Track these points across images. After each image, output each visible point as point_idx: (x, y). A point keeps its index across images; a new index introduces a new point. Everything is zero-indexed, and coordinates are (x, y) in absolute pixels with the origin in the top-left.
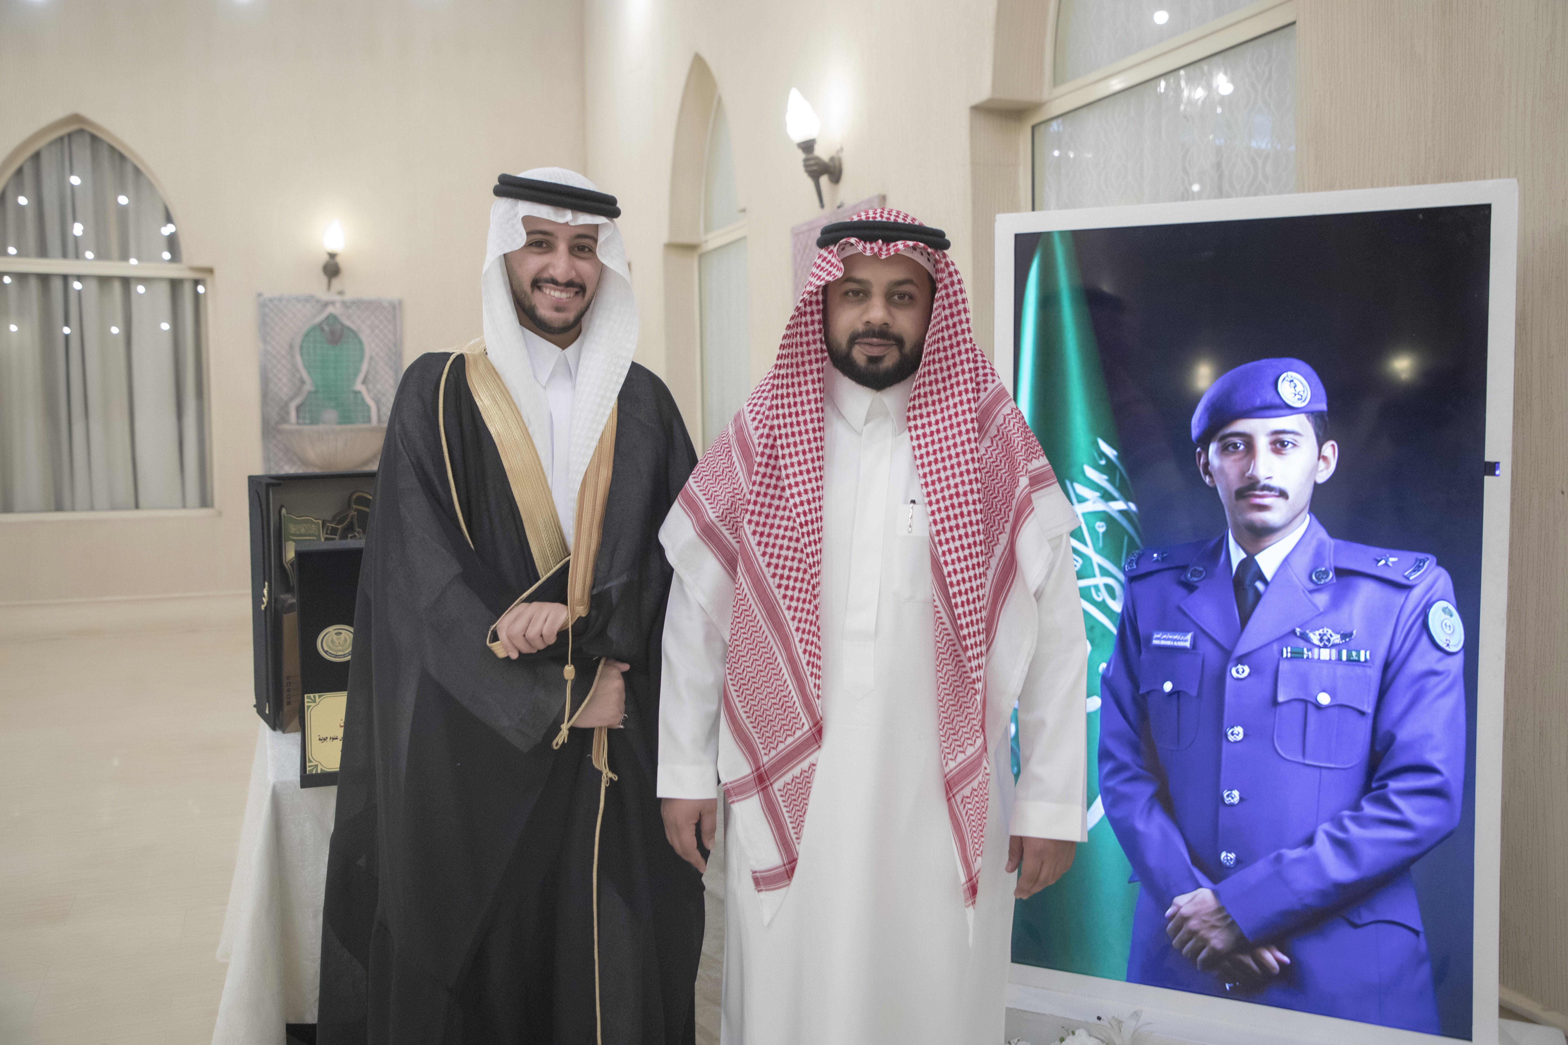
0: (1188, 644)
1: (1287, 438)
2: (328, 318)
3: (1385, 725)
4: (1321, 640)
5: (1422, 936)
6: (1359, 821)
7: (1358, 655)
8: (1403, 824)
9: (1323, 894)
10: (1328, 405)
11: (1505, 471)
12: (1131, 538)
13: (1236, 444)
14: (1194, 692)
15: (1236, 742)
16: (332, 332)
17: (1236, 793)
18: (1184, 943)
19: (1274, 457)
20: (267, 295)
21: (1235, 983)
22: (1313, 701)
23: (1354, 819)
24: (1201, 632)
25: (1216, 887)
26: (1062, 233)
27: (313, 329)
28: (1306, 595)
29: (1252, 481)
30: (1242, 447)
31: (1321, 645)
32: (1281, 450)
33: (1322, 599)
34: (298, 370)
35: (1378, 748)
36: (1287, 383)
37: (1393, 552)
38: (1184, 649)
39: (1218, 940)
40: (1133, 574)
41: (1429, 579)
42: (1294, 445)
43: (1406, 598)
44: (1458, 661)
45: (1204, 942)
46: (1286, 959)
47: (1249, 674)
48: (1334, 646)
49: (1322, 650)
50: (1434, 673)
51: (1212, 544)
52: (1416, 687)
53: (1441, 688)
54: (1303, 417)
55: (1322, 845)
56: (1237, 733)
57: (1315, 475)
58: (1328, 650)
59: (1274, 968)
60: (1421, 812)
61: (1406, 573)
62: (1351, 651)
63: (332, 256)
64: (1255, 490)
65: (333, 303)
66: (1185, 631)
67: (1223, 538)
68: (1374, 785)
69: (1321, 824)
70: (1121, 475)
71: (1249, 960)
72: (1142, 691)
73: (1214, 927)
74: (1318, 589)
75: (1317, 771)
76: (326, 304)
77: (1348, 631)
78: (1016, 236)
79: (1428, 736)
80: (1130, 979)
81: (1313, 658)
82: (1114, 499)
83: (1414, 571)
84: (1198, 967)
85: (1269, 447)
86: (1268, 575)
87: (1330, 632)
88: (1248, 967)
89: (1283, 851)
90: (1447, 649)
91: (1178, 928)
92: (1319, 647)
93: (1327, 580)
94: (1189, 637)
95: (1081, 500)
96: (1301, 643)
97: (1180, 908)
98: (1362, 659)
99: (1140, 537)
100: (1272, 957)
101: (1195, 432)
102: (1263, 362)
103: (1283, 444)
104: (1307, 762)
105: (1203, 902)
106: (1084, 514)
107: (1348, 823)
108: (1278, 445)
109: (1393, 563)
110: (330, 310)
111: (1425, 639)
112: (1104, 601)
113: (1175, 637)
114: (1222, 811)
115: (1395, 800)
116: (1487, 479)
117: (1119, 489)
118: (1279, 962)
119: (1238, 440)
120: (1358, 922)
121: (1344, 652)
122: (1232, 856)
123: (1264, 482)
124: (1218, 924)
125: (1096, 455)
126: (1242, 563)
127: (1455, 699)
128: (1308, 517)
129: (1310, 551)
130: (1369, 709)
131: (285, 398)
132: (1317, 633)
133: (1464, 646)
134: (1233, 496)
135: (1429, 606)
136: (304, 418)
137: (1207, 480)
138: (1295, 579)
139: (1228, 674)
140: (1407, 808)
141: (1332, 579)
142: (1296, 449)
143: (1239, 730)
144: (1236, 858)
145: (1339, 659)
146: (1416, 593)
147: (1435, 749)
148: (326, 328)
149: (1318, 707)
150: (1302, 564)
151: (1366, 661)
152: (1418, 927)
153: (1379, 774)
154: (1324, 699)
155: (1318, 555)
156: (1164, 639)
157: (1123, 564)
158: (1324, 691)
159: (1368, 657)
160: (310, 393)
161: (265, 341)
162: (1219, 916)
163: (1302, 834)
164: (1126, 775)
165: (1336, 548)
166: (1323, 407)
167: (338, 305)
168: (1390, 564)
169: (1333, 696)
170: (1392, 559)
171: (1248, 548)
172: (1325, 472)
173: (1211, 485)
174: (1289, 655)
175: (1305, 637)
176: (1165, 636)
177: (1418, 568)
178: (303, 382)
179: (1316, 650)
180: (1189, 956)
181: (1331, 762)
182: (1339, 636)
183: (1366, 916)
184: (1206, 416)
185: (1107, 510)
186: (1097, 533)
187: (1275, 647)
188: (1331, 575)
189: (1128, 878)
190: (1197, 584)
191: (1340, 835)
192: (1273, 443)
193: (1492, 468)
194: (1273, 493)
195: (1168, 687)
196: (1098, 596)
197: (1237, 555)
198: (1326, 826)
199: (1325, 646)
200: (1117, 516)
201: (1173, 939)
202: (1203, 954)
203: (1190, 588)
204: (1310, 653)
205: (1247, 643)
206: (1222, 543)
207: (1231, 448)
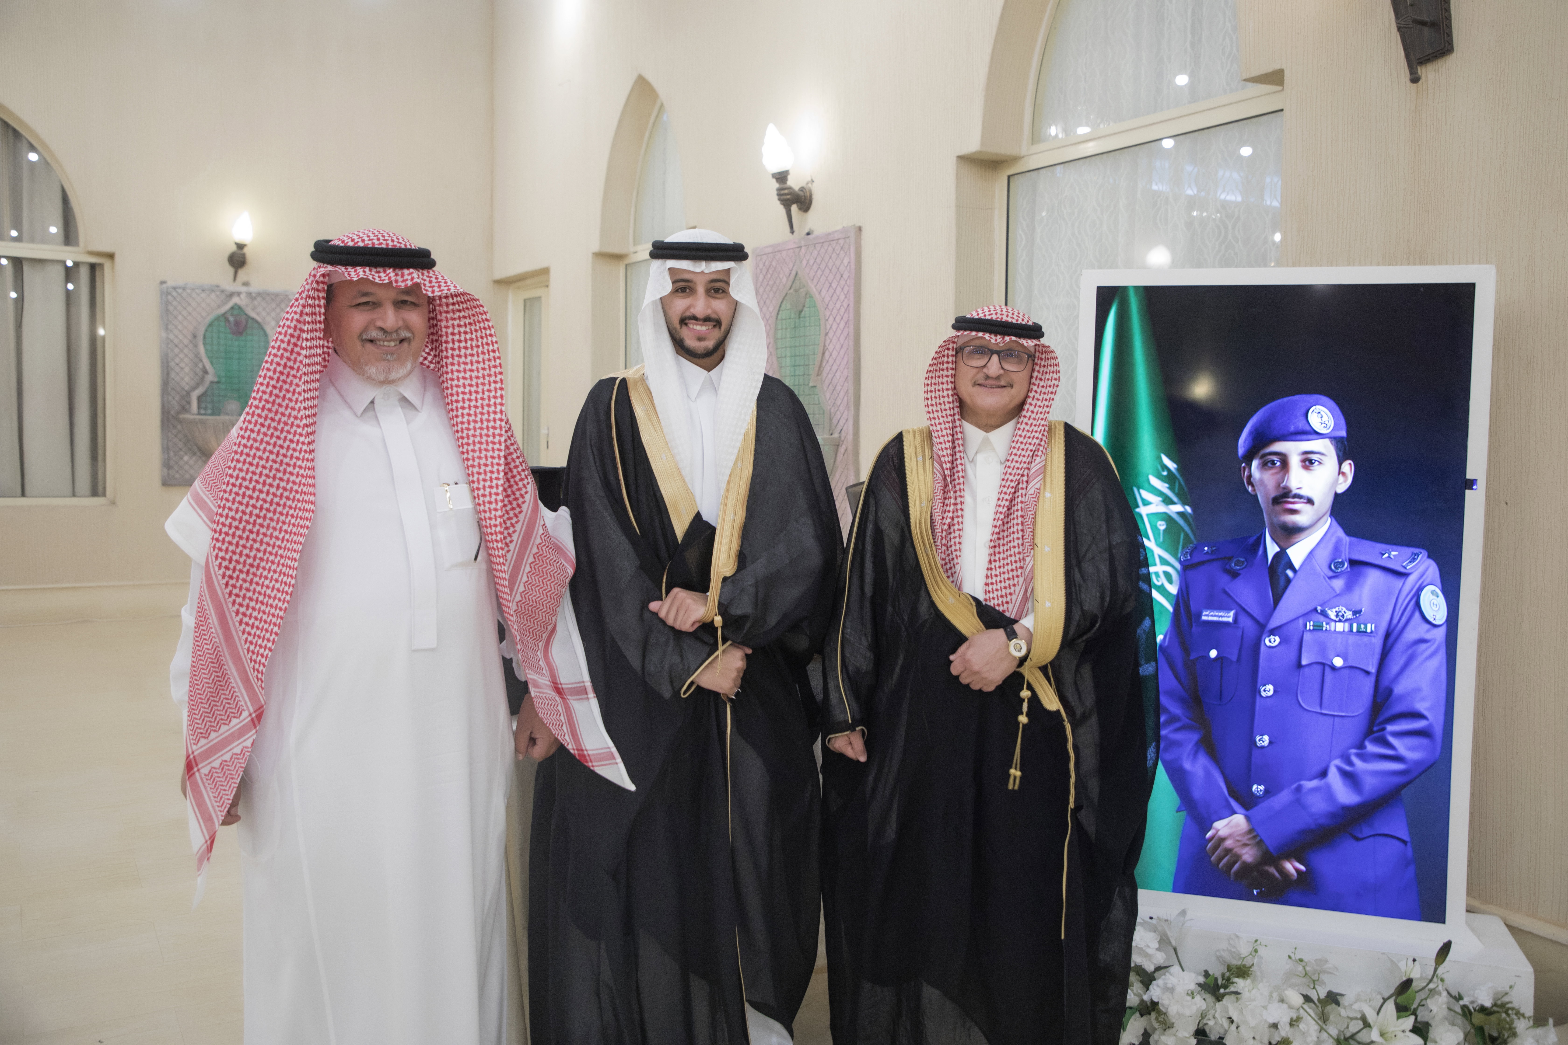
0: (1230, 620)
1: (1314, 457)
2: (232, 308)
3: (1385, 682)
4: (1337, 616)
5: (1409, 844)
6: (1363, 757)
7: (1366, 627)
8: (1397, 758)
9: (1333, 815)
10: (1347, 432)
11: (1481, 486)
12: (1186, 535)
13: (1273, 461)
14: (1234, 658)
15: (1267, 697)
16: (237, 323)
17: (1266, 738)
18: (1220, 859)
19: (1304, 472)
20: (170, 283)
21: (1261, 890)
22: (1330, 663)
23: (1359, 756)
24: (1241, 610)
25: (1248, 813)
26: (1137, 288)
27: (217, 319)
28: (1326, 581)
29: (1286, 491)
30: (1278, 464)
31: (1337, 619)
32: (1309, 466)
33: (1338, 584)
34: (201, 360)
35: (1379, 700)
36: (1315, 415)
37: (1395, 547)
38: (1227, 624)
39: (1248, 855)
40: (1187, 563)
41: (1421, 569)
42: (1320, 463)
43: (1404, 583)
44: (1441, 631)
45: (1237, 857)
46: (1302, 868)
47: (1280, 643)
48: (1347, 620)
49: (1337, 623)
50: (1423, 641)
51: (1252, 540)
52: (1410, 652)
53: (1429, 652)
54: (1327, 441)
55: (1334, 778)
56: (1268, 690)
57: (1336, 486)
58: (1342, 624)
59: (1293, 875)
60: (1411, 749)
61: (1404, 564)
62: (1360, 624)
63: (241, 246)
64: (1288, 497)
65: (239, 294)
66: (1229, 609)
67: (1261, 535)
68: (1375, 729)
69: (1333, 760)
70: (1180, 484)
71: (1272, 870)
72: (1192, 658)
73: (1245, 845)
74: (1336, 576)
75: (1331, 719)
76: (232, 295)
77: (1358, 609)
78: (1099, 288)
79: (1418, 690)
80: (1175, 890)
81: (1330, 630)
82: (1173, 503)
83: (1410, 562)
84: (1232, 879)
85: (1300, 464)
86: (1297, 564)
87: (1344, 609)
88: (1272, 875)
89: (1302, 782)
90: (1434, 622)
91: (1216, 847)
92: (1335, 621)
93: (1343, 569)
94: (1232, 614)
95: (1146, 503)
96: (1322, 618)
97: (1218, 831)
98: (1369, 630)
99: (1194, 534)
100: (1292, 867)
101: (1241, 451)
102: (1297, 397)
103: (1311, 462)
104: (1324, 712)
105: (1237, 825)
106: (1148, 515)
107: (1354, 759)
108: (1307, 463)
109: (1394, 556)
110: (235, 300)
111: (1417, 614)
112: (1162, 585)
113: (1220, 614)
114: (1255, 753)
115: (1391, 739)
116: (1467, 492)
117: (1177, 495)
118: (1297, 870)
119: (1275, 458)
120: (1360, 836)
121: (1355, 626)
122: (1262, 788)
123: (1295, 491)
124: (1248, 842)
125: (1159, 468)
126: (1277, 556)
127: (1439, 661)
128: (1329, 519)
129: (1331, 546)
130: (1373, 670)
131: (187, 388)
132: (1334, 610)
133: (1447, 620)
134: (1271, 502)
135: (1421, 589)
136: (206, 408)
137: (1250, 489)
138: (1318, 568)
139: (1263, 643)
140: (1401, 746)
141: (1347, 568)
142: (1321, 466)
143: (1270, 687)
144: (1265, 789)
145: (1351, 631)
146: (1412, 579)
147: (1423, 699)
148: (231, 319)
149: (1333, 668)
150: (1324, 556)
151: (1372, 632)
152: (1406, 838)
153: (1378, 721)
154: (1338, 662)
155: (1337, 549)
156: (1212, 616)
157: (1179, 555)
158: (1338, 656)
159: (1373, 629)
160: (212, 382)
161: (167, 329)
162: (1250, 836)
163: (1317, 769)
164: (1177, 725)
165: (1351, 543)
166: (1343, 433)
167: (243, 296)
168: (1392, 557)
169: (1345, 659)
170: (1393, 553)
171: (1282, 544)
172: (1344, 484)
173: (1253, 493)
174: (1312, 628)
175: (1324, 614)
176: (1212, 613)
177: (1414, 560)
178: (206, 372)
179: (1333, 624)
180: (1224, 869)
181: (1343, 712)
182: (1351, 613)
183: (1367, 831)
184: (1251, 438)
185: (1167, 511)
186: (1159, 530)
187: (1301, 621)
188: (1346, 565)
189: (1176, 809)
190: (1239, 572)
191: (1348, 768)
192: (1303, 461)
193: (1471, 484)
194: (1302, 500)
195: (1213, 653)
196: (1158, 581)
197: (1272, 549)
198: (1337, 762)
199: (1340, 621)
200: (1175, 517)
201: (1212, 856)
202: (1236, 867)
203: (1234, 575)
204: (1328, 626)
205: (1279, 618)
206: (1261, 539)
207: (1269, 464)
